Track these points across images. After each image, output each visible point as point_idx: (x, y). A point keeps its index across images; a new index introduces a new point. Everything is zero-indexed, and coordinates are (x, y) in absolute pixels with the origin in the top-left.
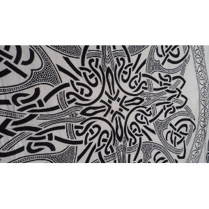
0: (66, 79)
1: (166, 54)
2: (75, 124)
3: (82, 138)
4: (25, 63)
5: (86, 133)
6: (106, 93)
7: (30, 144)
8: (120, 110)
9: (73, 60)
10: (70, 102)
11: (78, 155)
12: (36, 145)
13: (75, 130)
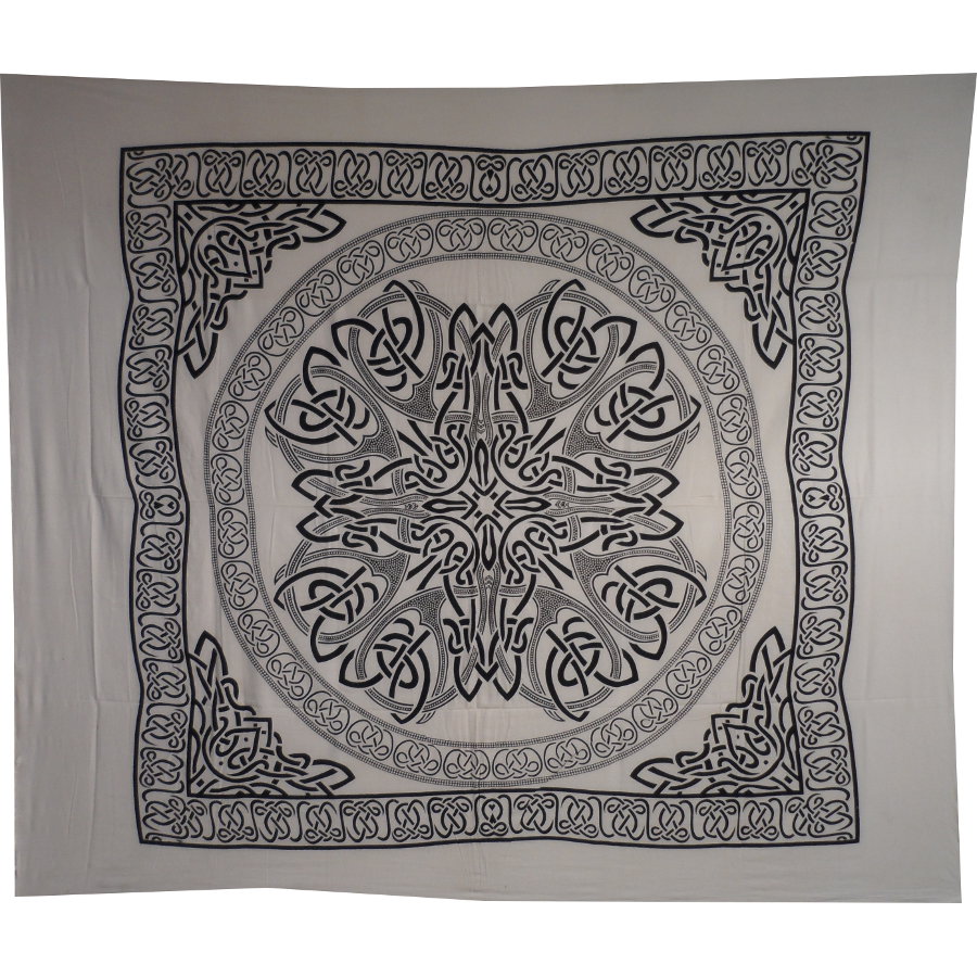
0: (407, 452)
1: (622, 421)
2: (412, 521)
3: (420, 545)
4: (357, 427)
5: (428, 538)
6: (471, 481)
7: (347, 534)
8: (495, 513)
9: (422, 426)
10: (409, 487)
11: (410, 569)
12: (355, 536)
13: (411, 530)
